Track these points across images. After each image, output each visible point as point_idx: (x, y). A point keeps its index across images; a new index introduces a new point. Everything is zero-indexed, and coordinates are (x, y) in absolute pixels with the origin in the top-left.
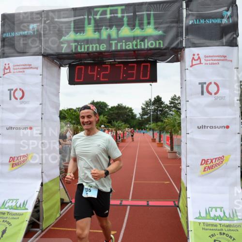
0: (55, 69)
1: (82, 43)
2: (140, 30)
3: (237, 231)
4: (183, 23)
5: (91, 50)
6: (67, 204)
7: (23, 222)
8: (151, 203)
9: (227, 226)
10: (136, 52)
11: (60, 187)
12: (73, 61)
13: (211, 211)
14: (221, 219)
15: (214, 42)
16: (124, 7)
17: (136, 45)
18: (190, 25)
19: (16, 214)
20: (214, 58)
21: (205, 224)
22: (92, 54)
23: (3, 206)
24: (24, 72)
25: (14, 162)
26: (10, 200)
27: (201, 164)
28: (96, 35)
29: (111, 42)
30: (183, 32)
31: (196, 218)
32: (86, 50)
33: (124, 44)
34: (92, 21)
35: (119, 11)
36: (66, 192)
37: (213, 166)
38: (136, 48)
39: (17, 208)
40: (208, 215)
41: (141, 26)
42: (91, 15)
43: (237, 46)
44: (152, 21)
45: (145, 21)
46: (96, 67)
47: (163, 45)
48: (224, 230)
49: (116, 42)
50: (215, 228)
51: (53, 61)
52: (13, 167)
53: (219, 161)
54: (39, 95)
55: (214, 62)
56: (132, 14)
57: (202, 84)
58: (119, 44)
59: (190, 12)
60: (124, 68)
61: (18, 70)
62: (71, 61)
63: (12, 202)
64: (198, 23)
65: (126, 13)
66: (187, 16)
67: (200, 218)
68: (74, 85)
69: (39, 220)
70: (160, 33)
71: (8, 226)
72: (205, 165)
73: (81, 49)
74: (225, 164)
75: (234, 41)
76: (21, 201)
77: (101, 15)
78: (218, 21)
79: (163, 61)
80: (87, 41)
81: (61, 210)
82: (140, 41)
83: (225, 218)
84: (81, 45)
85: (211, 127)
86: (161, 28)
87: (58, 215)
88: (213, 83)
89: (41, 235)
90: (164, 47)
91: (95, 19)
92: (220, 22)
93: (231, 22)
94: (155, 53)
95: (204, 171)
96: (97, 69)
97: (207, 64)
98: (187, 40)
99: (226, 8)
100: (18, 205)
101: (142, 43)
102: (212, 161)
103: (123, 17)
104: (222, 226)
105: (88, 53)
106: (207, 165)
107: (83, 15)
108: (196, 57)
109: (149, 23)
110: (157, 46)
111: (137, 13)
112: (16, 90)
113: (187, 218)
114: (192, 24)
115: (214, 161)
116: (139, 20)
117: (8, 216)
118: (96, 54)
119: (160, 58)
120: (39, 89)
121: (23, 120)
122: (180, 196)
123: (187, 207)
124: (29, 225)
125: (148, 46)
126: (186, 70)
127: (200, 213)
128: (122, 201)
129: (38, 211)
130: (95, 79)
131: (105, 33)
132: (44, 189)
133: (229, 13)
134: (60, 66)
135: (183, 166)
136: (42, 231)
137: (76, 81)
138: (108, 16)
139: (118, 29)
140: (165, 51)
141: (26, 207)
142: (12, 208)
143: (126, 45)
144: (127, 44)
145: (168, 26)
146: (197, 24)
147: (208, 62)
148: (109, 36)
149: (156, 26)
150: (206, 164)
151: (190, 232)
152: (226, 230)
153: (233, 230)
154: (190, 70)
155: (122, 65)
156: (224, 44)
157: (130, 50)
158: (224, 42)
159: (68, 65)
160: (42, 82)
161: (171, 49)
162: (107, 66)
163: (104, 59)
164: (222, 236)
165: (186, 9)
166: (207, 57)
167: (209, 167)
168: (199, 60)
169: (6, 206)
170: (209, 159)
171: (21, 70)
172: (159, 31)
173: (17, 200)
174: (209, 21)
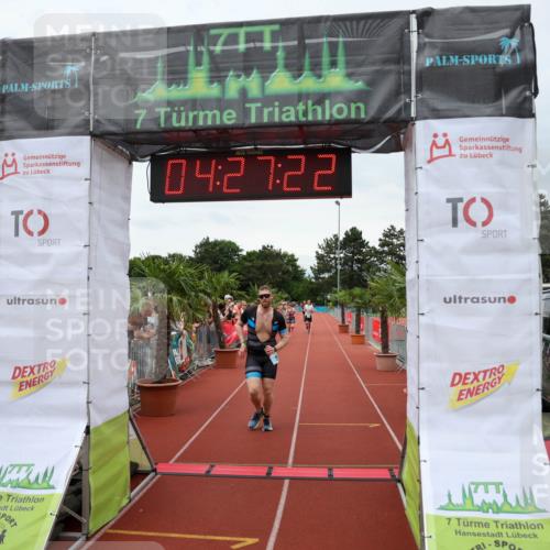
0: (120, 166)
1: (182, 108)
2: (314, 78)
3: (535, 536)
4: (410, 64)
5: (201, 123)
6: (145, 474)
7: (44, 517)
8: (338, 473)
9: (512, 526)
10: (305, 128)
11: (129, 436)
12: (159, 147)
13: (475, 492)
14: (498, 510)
15: (482, 107)
17: (305, 113)
18: (428, 68)
19: (28, 499)
20: (479, 144)
21: (461, 521)
22: (204, 133)
24: (48, 172)
25: (24, 379)
26: (13, 466)
27: (453, 385)
28: (214, 91)
29: (247, 105)
30: (410, 85)
31: (442, 508)
32: (190, 124)
33: (277, 110)
34: (206, 59)
35: (267, 37)
36: (144, 448)
37: (478, 389)
38: (304, 119)
39: (29, 486)
40: (468, 502)
41: (316, 69)
42: (203, 44)
43: (532, 115)
44: (341, 58)
45: (326, 59)
46: (214, 162)
47: (366, 113)
48: (505, 535)
49: (259, 105)
50: (484, 530)
51: (115, 148)
52: (20, 390)
53: (493, 377)
54: (83, 225)
55: (482, 152)
56: (296, 43)
57: (454, 202)
58: (266, 111)
59: (427, 40)
60: (276, 164)
61: (36, 168)
62: (156, 148)
63: (19, 472)
64: (444, 63)
65: (283, 41)
66: (421, 48)
67: (451, 506)
68: (163, 202)
69: (79, 512)
70: (360, 85)
71: (8, 526)
72: (460, 387)
73: (179, 121)
75: (527, 105)
76: (38, 470)
77: (225, 44)
78: (491, 59)
79: (365, 148)
80: (194, 104)
81: (132, 490)
82: (313, 105)
83: (506, 508)
84: (179, 113)
85: (475, 300)
86: (360, 75)
87: (125, 501)
88: (478, 200)
89: (86, 547)
90: (368, 118)
91: (211, 53)
92: (495, 62)
93: (518, 62)
94: (348, 131)
95: (459, 399)
96: (216, 168)
97: (466, 156)
98: (420, 102)
99: (507, 31)
100: (32, 478)
102: (476, 378)
103: (275, 49)
104: (499, 525)
105: (196, 131)
106: (467, 387)
107: (184, 45)
108: (440, 141)
109: (333, 64)
110: (353, 116)
111: (307, 41)
112: (31, 213)
113: (420, 508)
114: (432, 67)
115: (481, 377)
116: (311, 57)
117: (10, 504)
118: (214, 132)
119: (359, 143)
120: (82, 211)
121: (45, 282)
122: (403, 457)
123: (419, 481)
124: (57, 524)
125: (331, 115)
126: (418, 170)
127: (449, 496)
128: (271, 468)
129: (78, 492)
130: (211, 190)
131: (233, 86)
132: (92, 441)
133: (514, 42)
134: (132, 159)
135: (411, 389)
136: (88, 539)
137: (167, 192)
138: (242, 47)
139: (263, 77)
140: (371, 127)
142: (18, 485)
143: (281, 113)
145: (377, 71)
146: (442, 66)
147: (468, 152)
148: (244, 92)
149: (350, 70)
150: (464, 384)
151: (426, 540)
152: (510, 534)
153: (524, 536)
154: (427, 170)
155: (272, 158)
156: (504, 112)
157: (290, 125)
158: (504, 106)
159: (149, 158)
160: (90, 195)
161: (385, 122)
162: (238, 159)
163: (232, 144)
164: (500, 548)
165: (419, 33)
166: (466, 140)
167: (469, 390)
168: (447, 147)
169: (4, 481)
170: (469, 374)
171: (40, 168)
172: (357, 81)
173: (29, 466)
174: (470, 59)
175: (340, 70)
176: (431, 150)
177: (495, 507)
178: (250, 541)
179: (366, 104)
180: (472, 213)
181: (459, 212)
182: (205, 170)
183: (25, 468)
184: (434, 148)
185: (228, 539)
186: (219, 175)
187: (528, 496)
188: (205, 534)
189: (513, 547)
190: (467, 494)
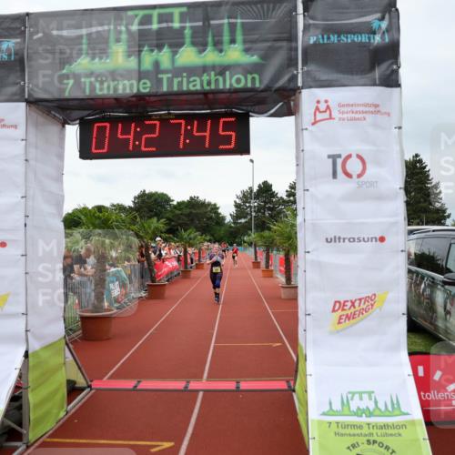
0: (55, 128)
1: (104, 79)
2: (216, 53)
3: (400, 435)
4: (297, 41)
5: (120, 91)
6: (82, 389)
8: (244, 385)
9: (381, 428)
10: (210, 96)
11: (65, 358)
12: (87, 112)
13: (352, 399)
14: (371, 414)
15: (356, 78)
16: (184, 9)
18: (312, 45)
20: (355, 109)
21: (340, 425)
22: (124, 100)
27: (334, 311)
28: (132, 63)
29: (160, 76)
30: (297, 59)
31: (324, 414)
33: (185, 79)
34: (124, 36)
35: (176, 17)
36: (80, 368)
37: (355, 314)
38: (208, 88)
40: (346, 408)
41: (218, 45)
42: (122, 24)
43: (399, 86)
44: (239, 37)
45: (226, 38)
46: (133, 125)
48: (375, 435)
49: (170, 75)
50: (359, 431)
51: (49, 113)
53: (367, 304)
54: (21, 180)
55: (357, 116)
57: (334, 158)
58: (176, 81)
59: (311, 22)
60: (186, 126)
62: (83, 113)
64: (325, 41)
65: (190, 22)
66: (306, 28)
67: (331, 412)
68: (91, 158)
69: (20, 425)
70: (255, 59)
72: (340, 313)
73: (102, 89)
74: (378, 310)
75: (394, 77)
77: (141, 23)
79: (261, 113)
81: (69, 403)
82: (215, 76)
83: (377, 412)
84: (102, 83)
85: (352, 240)
86: (255, 50)
87: (62, 414)
88: (354, 156)
90: (262, 87)
91: (129, 31)
92: (367, 41)
93: (387, 40)
95: (339, 323)
96: (135, 128)
97: (344, 120)
98: (306, 74)
99: (379, 15)
101: (221, 79)
102: (353, 305)
103: (184, 28)
104: (371, 426)
105: (117, 99)
106: (345, 313)
108: (322, 106)
109: (233, 41)
110: (249, 85)
113: (307, 414)
114: (315, 44)
115: (357, 304)
118: (134, 99)
119: (257, 108)
120: (19, 167)
122: (296, 371)
123: (306, 391)
124: (1, 435)
125: (231, 85)
126: (304, 131)
127: (330, 404)
128: (188, 382)
129: (20, 408)
130: (131, 148)
131: (148, 59)
132: (31, 363)
133: (384, 25)
134: (64, 123)
135: (301, 315)
136: (28, 447)
137: (94, 151)
138: (155, 26)
139: (173, 52)
140: (264, 94)
143: (189, 82)
144: (192, 79)
145: (270, 47)
146: (324, 44)
147: (345, 116)
148: (157, 64)
149: (247, 46)
150: (343, 310)
151: (311, 441)
152: (379, 434)
153: (391, 435)
154: (311, 131)
155: (183, 122)
156: (377, 82)
157: (196, 93)
159: (78, 122)
160: (26, 154)
161: (276, 90)
162: (154, 122)
163: (149, 109)
164: (371, 446)
165: (304, 16)
166: (343, 106)
167: (347, 315)
168: (328, 112)
170: (347, 301)
172: (252, 56)
174: (347, 38)
175: (238, 46)
176: (315, 115)
177: (367, 413)
178: (167, 445)
179: (260, 75)
180: (349, 168)
181: (338, 166)
182: (126, 131)
184: (317, 113)
185: (148, 443)
186: (138, 136)
187: (395, 402)
189: (381, 445)
190: (345, 401)
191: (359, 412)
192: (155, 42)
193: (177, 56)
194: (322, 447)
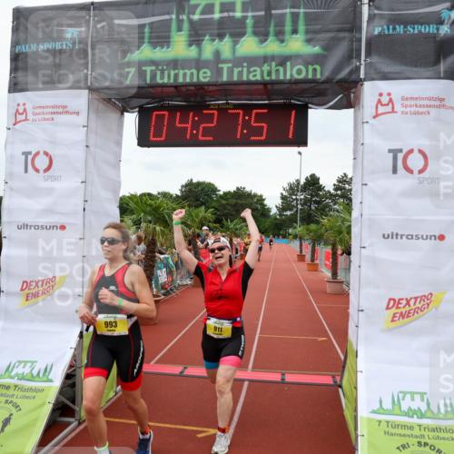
0: (114, 116)
1: (165, 67)
2: (277, 43)
3: (452, 439)
4: (361, 33)
5: (181, 80)
7: (43, 405)
8: (289, 378)
9: (433, 430)
10: (269, 87)
13: (403, 399)
14: (422, 416)
15: (422, 70)
17: (269, 73)
18: (376, 36)
19: (31, 389)
20: (419, 102)
21: (390, 424)
22: (184, 89)
23: (7, 374)
24: (53, 119)
25: (31, 291)
26: (20, 362)
27: (388, 308)
28: (192, 52)
29: (220, 66)
30: (360, 50)
31: (374, 412)
32: (172, 81)
33: (245, 70)
34: (186, 26)
35: (239, 6)
37: (409, 313)
38: (268, 78)
39: (32, 379)
40: (397, 408)
41: (280, 35)
42: (184, 13)
44: (301, 28)
45: (288, 28)
46: (191, 114)
47: (322, 74)
48: (426, 437)
49: (230, 65)
50: (409, 432)
51: (109, 101)
52: (27, 300)
53: (422, 302)
54: (81, 165)
55: (421, 110)
56: (263, 13)
57: (395, 152)
58: (236, 71)
59: (376, 12)
60: (244, 116)
61: (43, 116)
62: (143, 101)
63: (24, 367)
64: (391, 32)
65: (252, 11)
66: (371, 18)
67: (382, 411)
68: (149, 147)
69: (73, 402)
70: (317, 49)
71: (14, 410)
72: (394, 310)
73: (162, 78)
74: (434, 310)
76: (40, 366)
77: (202, 13)
79: (320, 105)
80: (175, 64)
82: (276, 66)
83: (429, 414)
84: (162, 72)
85: (410, 237)
86: (318, 40)
87: (112, 394)
88: (416, 151)
89: (78, 430)
90: (323, 79)
92: (435, 31)
94: (306, 89)
95: (393, 321)
96: (193, 117)
97: (406, 113)
98: (368, 66)
99: (448, 4)
100: (35, 372)
101: (281, 69)
102: (408, 303)
103: (245, 18)
104: (422, 428)
105: (176, 87)
106: (399, 311)
107: (168, 14)
108: (385, 99)
109: (295, 31)
110: (310, 76)
111: (273, 12)
112: (38, 153)
113: (356, 410)
114: (380, 35)
115: (412, 302)
116: (276, 26)
117: (16, 393)
118: (192, 88)
119: (315, 100)
120: (80, 153)
121: (49, 211)
122: (344, 367)
123: (356, 388)
124: (54, 410)
125: (291, 75)
126: (365, 125)
127: (381, 402)
129: (73, 385)
130: (188, 137)
131: (208, 48)
134: (123, 110)
135: (352, 311)
136: (80, 424)
137: (152, 138)
138: (217, 16)
139: (234, 41)
140: (323, 86)
141: (50, 377)
142: (23, 378)
143: (249, 72)
144: (252, 69)
145: (333, 38)
146: (389, 35)
147: (408, 109)
148: (217, 54)
149: (309, 36)
150: (397, 308)
151: (359, 438)
152: (431, 436)
153: (444, 438)
154: (372, 125)
155: (241, 112)
156: (442, 75)
157: (256, 83)
158: (442, 70)
159: (137, 109)
160: (87, 140)
161: (337, 82)
162: (211, 112)
163: (207, 99)
164: (422, 448)
165: (369, 6)
166: (407, 99)
167: (402, 313)
168: (390, 105)
169: (13, 374)
170: (402, 299)
171: (46, 116)
172: (314, 46)
173: (33, 362)
174: (414, 28)
175: (301, 36)
176: (377, 108)
177: (419, 414)
178: (213, 432)
179: (322, 66)
180: (410, 163)
181: (399, 160)
182: (184, 120)
183: (29, 364)
184: (379, 106)
185: (195, 428)
186: (196, 126)
188: (176, 424)
189: (432, 448)
190: (396, 399)
191: (410, 413)
192: (216, 31)
193: (238, 46)
194: (371, 445)
